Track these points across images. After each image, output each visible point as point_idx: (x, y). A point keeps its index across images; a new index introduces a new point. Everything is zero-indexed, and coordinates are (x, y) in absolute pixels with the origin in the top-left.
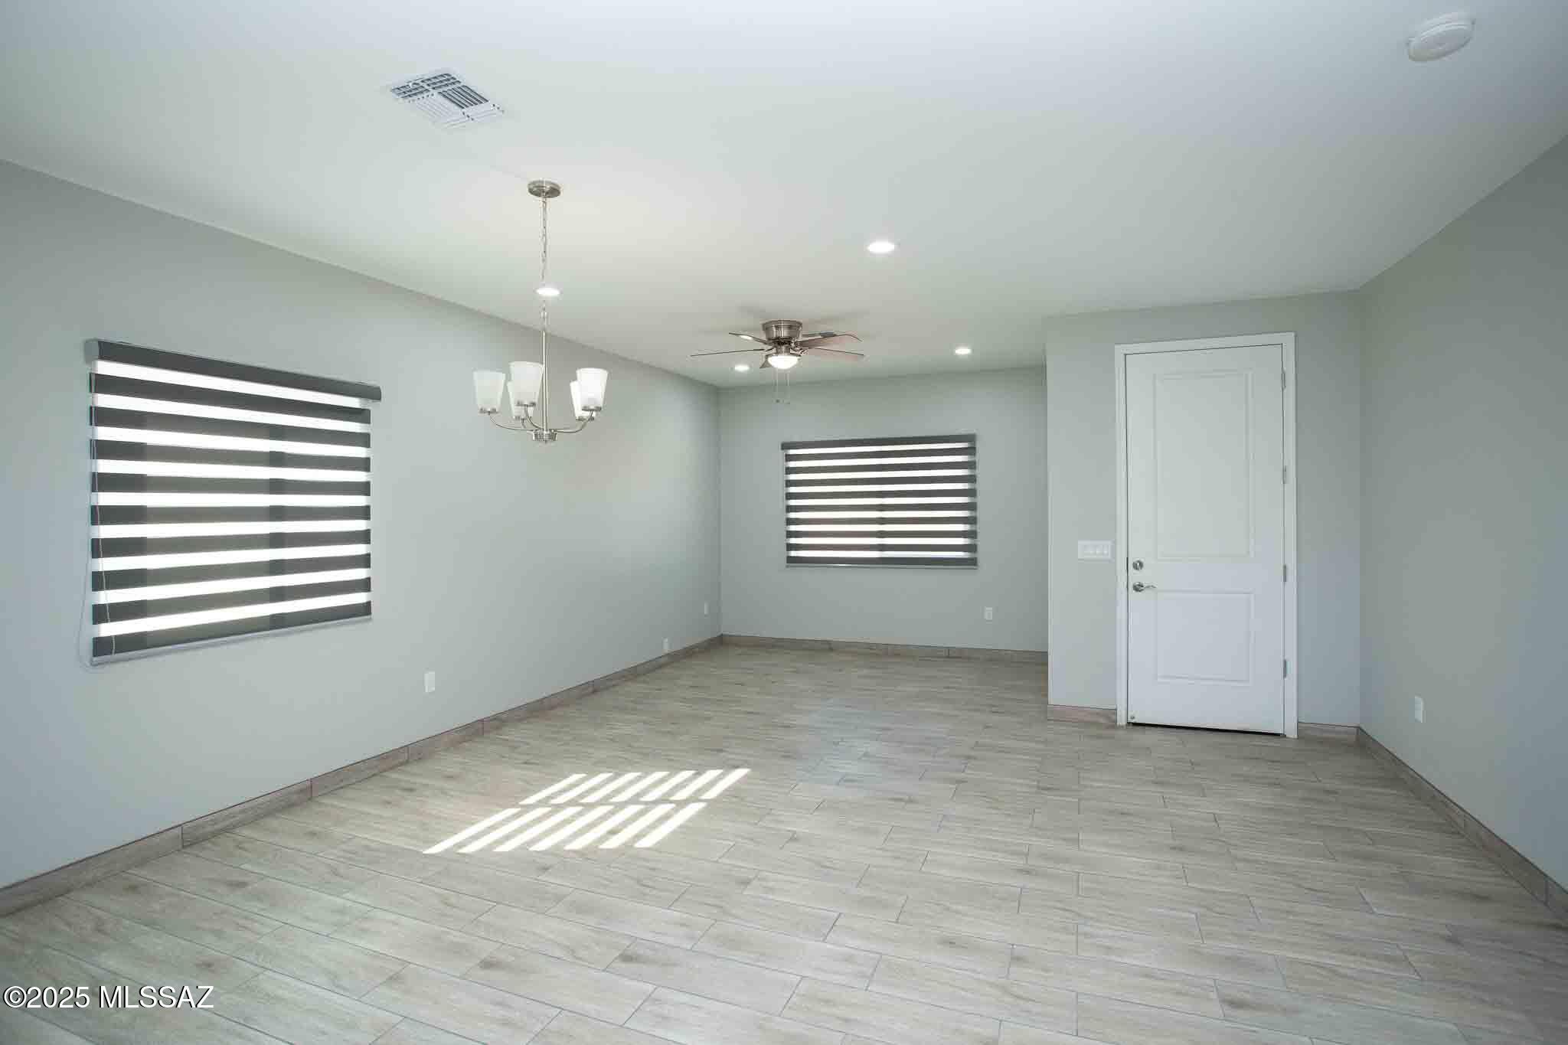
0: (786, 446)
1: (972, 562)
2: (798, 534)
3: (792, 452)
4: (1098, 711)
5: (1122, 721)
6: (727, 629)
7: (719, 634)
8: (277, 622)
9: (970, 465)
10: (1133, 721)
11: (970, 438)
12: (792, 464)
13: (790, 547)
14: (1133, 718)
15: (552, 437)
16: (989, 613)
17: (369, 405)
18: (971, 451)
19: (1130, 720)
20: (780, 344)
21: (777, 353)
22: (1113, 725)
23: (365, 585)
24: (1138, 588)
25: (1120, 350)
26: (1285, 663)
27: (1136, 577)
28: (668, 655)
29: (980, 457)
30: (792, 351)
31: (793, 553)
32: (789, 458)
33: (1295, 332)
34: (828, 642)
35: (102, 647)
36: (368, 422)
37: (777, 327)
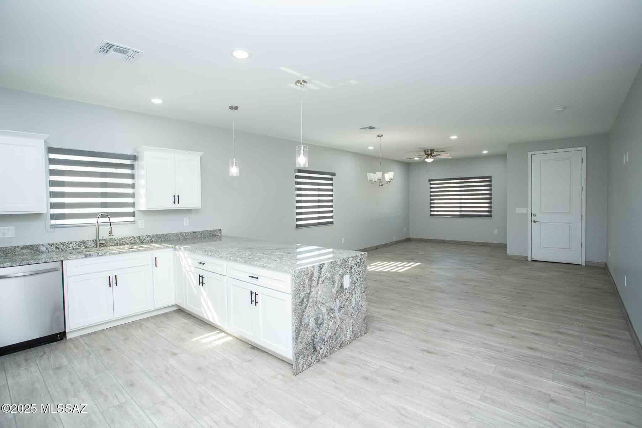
0: (430, 181)
1: (490, 216)
2: (434, 211)
3: (432, 182)
4: (524, 257)
5: (529, 259)
6: (411, 236)
7: (408, 237)
8: (319, 224)
9: (490, 186)
10: (533, 260)
11: (490, 177)
12: (432, 186)
13: (431, 211)
14: (533, 259)
15: (382, 185)
16: (496, 232)
17: (333, 177)
18: (490, 181)
19: (532, 259)
20: (429, 156)
21: (428, 158)
22: (527, 260)
23: (332, 217)
24: (535, 222)
25: (529, 154)
26: (582, 244)
27: (534, 218)
28: (394, 242)
29: (493, 183)
30: (432, 157)
31: (432, 213)
32: (431, 184)
33: (586, 146)
34: (443, 240)
35: (298, 226)
36: (333, 181)
37: (428, 151)
